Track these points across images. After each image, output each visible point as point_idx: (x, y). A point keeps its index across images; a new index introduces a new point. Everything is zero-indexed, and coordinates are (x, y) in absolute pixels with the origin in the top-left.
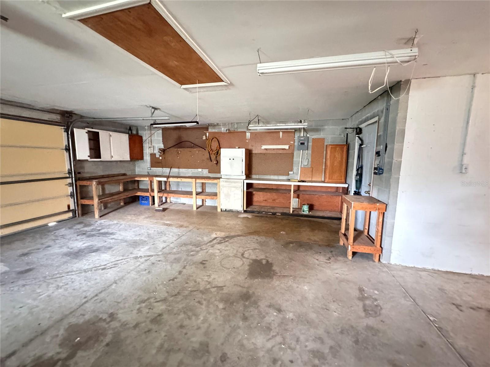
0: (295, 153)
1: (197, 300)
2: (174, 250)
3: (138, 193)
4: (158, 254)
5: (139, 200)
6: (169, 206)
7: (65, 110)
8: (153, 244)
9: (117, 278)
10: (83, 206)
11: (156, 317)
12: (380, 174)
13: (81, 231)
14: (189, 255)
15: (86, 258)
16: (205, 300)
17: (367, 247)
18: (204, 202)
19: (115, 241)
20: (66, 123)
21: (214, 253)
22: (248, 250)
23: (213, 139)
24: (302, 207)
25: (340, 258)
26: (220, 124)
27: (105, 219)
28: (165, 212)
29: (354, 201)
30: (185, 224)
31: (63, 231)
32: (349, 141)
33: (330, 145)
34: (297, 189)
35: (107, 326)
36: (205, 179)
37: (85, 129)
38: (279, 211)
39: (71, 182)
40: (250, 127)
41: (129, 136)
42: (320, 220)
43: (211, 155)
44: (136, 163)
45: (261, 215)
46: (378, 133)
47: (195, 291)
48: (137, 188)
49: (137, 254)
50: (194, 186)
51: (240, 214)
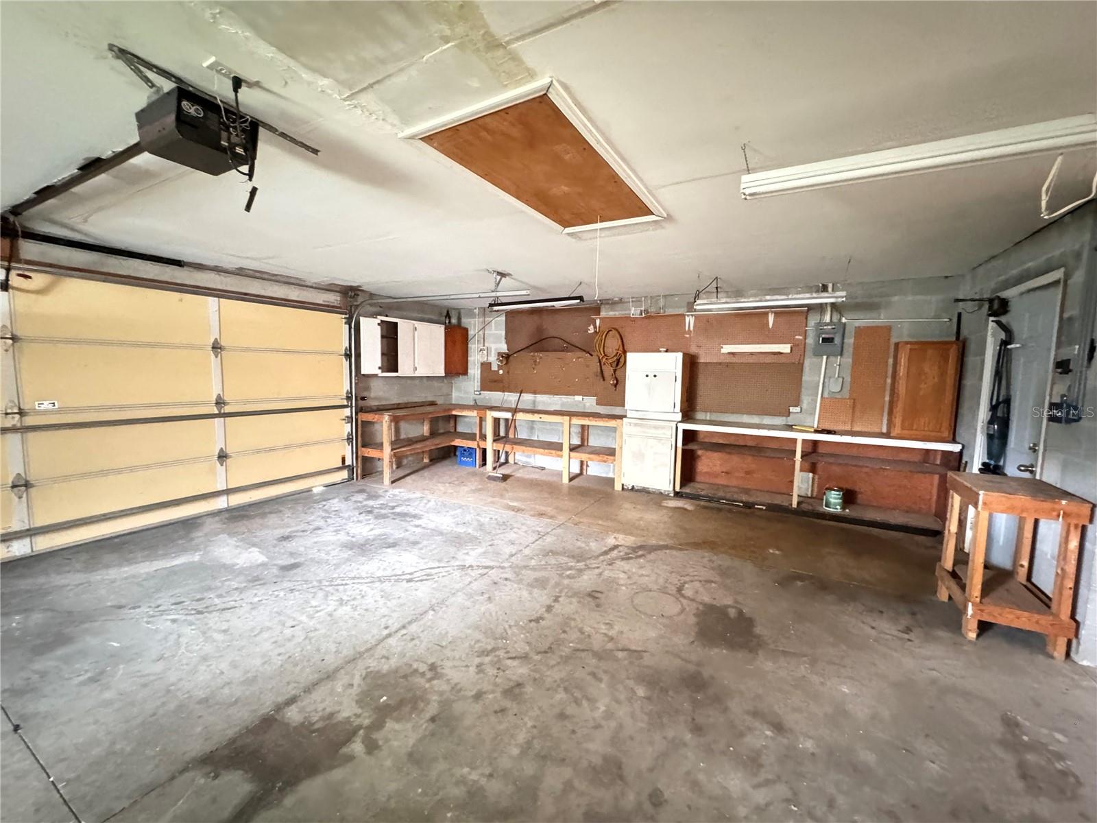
0: (807, 363)
1: (588, 669)
2: (533, 561)
3: (457, 440)
4: (502, 565)
5: (455, 455)
6: (514, 472)
7: (349, 284)
8: (490, 545)
9: (434, 601)
10: (366, 460)
11: (512, 688)
12: (1069, 421)
13: (365, 506)
14: (564, 575)
15: (380, 558)
16: (605, 672)
17: (1026, 614)
18: (585, 467)
19: (423, 530)
20: (349, 308)
21: (615, 578)
22: (692, 581)
23: (611, 332)
24: (825, 494)
25: (942, 634)
26: (626, 300)
27: (400, 487)
28: (507, 482)
29: (982, 488)
30: (549, 510)
31: (335, 504)
32: (965, 332)
33: (907, 343)
34: (810, 451)
35: (427, 685)
36: (591, 418)
37: (376, 318)
38: (762, 499)
39: (349, 414)
40: (698, 305)
41: (445, 329)
42: (876, 531)
43: (603, 367)
44: (453, 382)
45: (714, 504)
46: (1062, 311)
47: (583, 650)
48: (452, 430)
49: (464, 560)
50: (565, 432)
51: (666, 500)
